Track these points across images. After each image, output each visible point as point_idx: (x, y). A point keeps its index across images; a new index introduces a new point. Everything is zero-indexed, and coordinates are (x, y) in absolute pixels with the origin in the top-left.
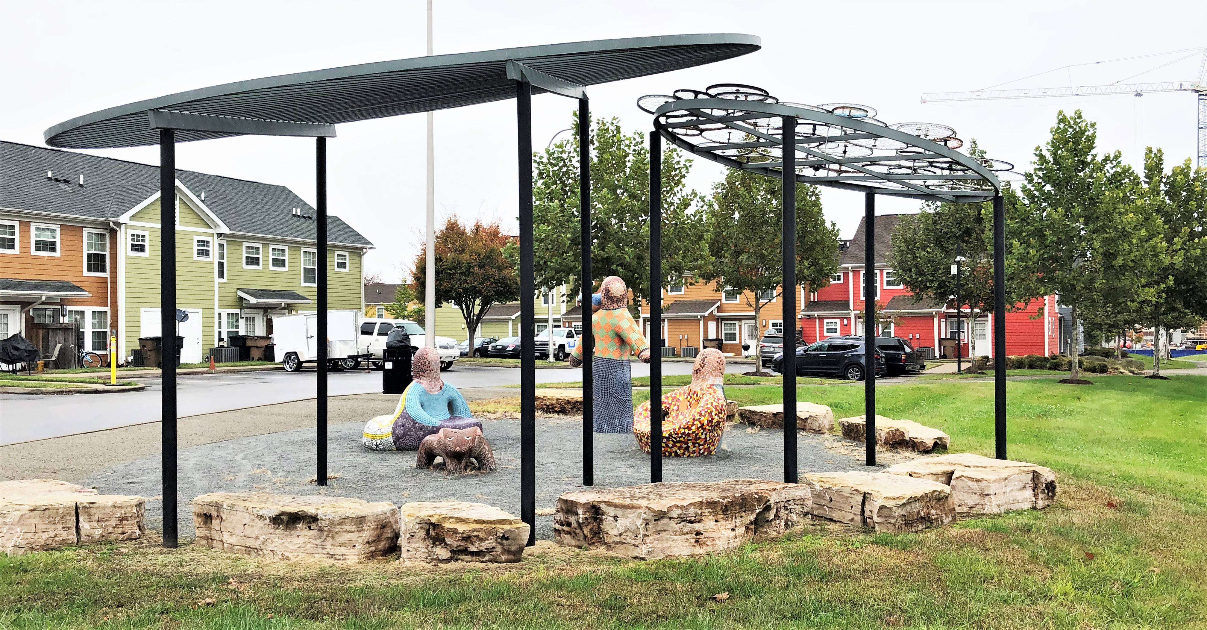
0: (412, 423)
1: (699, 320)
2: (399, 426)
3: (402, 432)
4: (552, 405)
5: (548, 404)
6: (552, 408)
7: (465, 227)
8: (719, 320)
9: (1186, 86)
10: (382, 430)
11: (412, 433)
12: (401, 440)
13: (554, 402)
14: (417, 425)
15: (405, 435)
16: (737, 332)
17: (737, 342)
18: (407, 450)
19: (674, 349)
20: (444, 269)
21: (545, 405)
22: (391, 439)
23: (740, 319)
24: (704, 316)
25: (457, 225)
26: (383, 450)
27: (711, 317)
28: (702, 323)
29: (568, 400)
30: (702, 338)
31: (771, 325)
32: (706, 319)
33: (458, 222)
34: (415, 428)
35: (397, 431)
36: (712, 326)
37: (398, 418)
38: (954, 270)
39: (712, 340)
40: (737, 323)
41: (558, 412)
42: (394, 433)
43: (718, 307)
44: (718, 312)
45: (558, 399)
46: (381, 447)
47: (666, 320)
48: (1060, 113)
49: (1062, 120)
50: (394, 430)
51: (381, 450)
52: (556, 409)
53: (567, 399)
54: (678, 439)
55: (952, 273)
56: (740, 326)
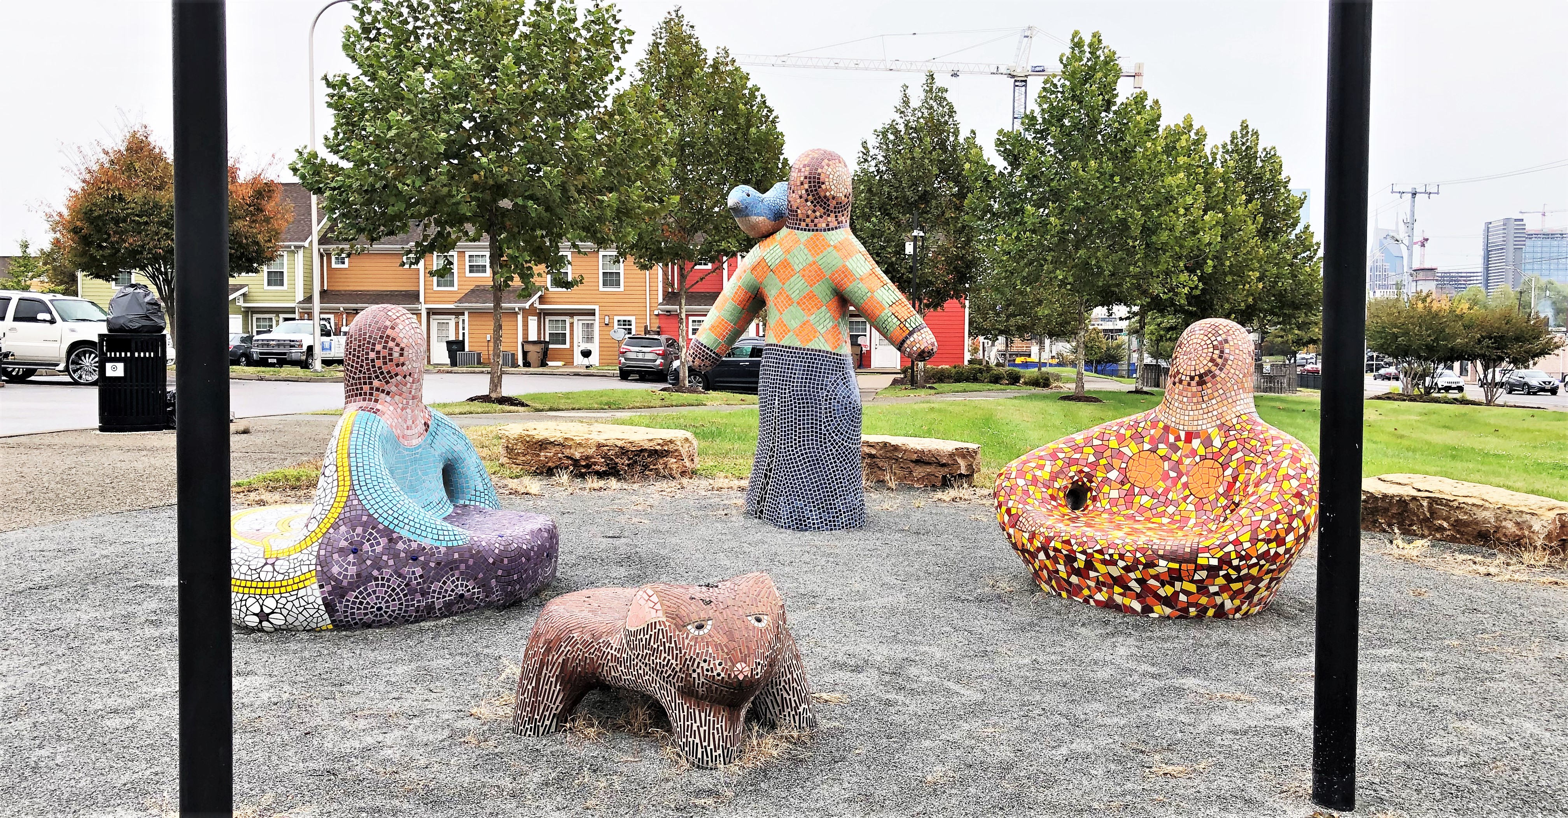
0: (383, 541)
1: (517, 313)
2: (341, 550)
3: (352, 570)
4: (587, 458)
5: (577, 456)
6: (588, 466)
7: (161, 149)
8: (542, 315)
9: (1002, 69)
10: (281, 566)
11: (387, 572)
12: (351, 596)
13: (590, 452)
14: (400, 546)
15: (362, 579)
16: (568, 332)
17: (567, 346)
18: (368, 626)
19: (479, 354)
20: (128, 215)
21: (568, 458)
22: (314, 594)
23: (572, 314)
24: (524, 309)
25: (149, 144)
26: (286, 632)
27: (532, 311)
28: (520, 317)
29: (622, 448)
30: (520, 340)
31: (616, 323)
32: (527, 313)
33: (150, 139)
34: (396, 556)
35: (335, 570)
36: (533, 322)
37: (335, 526)
38: (909, 249)
39: (534, 343)
40: (568, 319)
41: (601, 475)
42: (324, 577)
43: (540, 297)
44: (540, 303)
45: (599, 446)
46: (277, 620)
47: (466, 313)
48: (1076, 33)
49: (1078, 44)
50: (323, 563)
51: (277, 629)
52: (597, 468)
53: (619, 443)
54: (1244, 572)
55: (907, 252)
56: (572, 324)
